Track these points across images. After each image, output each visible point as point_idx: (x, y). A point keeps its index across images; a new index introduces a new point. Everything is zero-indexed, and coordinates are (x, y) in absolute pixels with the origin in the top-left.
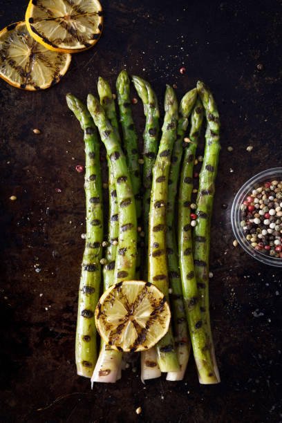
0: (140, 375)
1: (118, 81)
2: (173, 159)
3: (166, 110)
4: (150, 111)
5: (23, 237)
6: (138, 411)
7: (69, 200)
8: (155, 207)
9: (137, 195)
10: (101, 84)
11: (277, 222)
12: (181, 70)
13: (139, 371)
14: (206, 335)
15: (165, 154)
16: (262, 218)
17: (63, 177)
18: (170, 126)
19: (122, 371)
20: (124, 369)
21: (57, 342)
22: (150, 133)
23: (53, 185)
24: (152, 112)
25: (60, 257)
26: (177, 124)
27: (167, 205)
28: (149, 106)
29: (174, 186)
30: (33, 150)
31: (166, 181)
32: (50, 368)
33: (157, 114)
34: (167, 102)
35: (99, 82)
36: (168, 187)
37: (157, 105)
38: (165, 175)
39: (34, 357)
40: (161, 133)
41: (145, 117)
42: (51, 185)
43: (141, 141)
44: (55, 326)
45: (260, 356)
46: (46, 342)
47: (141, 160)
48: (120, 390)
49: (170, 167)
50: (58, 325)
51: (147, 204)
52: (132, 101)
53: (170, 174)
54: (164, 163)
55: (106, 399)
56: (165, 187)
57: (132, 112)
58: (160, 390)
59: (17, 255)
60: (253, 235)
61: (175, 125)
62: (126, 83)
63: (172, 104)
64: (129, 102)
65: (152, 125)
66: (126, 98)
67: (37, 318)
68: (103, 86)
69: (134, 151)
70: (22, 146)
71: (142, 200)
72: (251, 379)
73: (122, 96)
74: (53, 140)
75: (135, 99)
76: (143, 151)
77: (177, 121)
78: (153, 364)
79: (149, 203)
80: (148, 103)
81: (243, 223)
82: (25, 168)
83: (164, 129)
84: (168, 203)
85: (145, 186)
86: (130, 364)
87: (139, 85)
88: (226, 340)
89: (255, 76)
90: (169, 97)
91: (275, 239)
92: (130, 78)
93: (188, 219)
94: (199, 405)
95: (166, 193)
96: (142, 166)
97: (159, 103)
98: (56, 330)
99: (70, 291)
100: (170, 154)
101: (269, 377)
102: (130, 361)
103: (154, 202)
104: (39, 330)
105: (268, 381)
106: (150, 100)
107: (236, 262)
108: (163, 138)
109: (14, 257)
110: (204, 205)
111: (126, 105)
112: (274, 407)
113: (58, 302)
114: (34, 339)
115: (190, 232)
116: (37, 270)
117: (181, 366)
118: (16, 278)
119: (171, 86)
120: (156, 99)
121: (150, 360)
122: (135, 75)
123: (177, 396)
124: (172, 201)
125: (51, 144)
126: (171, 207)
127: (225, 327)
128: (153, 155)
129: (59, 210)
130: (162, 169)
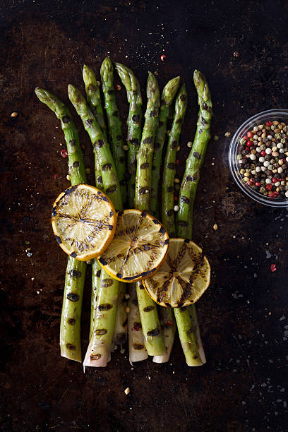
0: (128, 357)
1: (102, 68)
2: (156, 146)
3: (148, 97)
4: (133, 98)
5: (14, 222)
6: (127, 391)
7: (57, 185)
8: (140, 193)
9: (123, 181)
10: (86, 72)
11: (272, 161)
12: (162, 58)
13: (127, 353)
14: (191, 317)
15: (148, 140)
16: (258, 155)
17: (51, 162)
18: (153, 113)
19: (112, 353)
20: (113, 351)
21: (48, 325)
22: (134, 120)
23: (42, 170)
24: (135, 100)
25: (50, 241)
26: (160, 110)
27: (151, 190)
28: (132, 93)
29: (157, 172)
30: (22, 136)
31: (150, 167)
32: (42, 350)
33: (139, 101)
34: (149, 89)
35: (84, 70)
36: (152, 173)
37: (139, 92)
38: (149, 161)
39: (28, 340)
40: (144, 119)
41: (128, 104)
42: (40, 171)
43: (125, 128)
44: (47, 310)
45: (240, 337)
46: (39, 325)
47: (126, 146)
48: (109, 371)
49: (153, 153)
50: (49, 308)
51: (131, 190)
52: (116, 88)
53: (153, 160)
54: (147, 150)
55: (96, 380)
56: (149, 173)
57: (116, 99)
58: (147, 370)
59: (9, 240)
60: (247, 170)
61: (157, 112)
62: (110, 70)
63: (154, 91)
64: (113, 89)
65: (135, 112)
66: (110, 85)
67: (29, 301)
68: (88, 74)
69: (119, 138)
70: (12, 132)
71: (127, 185)
72: (232, 359)
73: (106, 84)
74: (41, 126)
75: (118, 86)
76: (127, 138)
77: (160, 108)
78: (140, 347)
79: (134, 189)
80: (131, 90)
81: (239, 157)
82: (14, 155)
83: (147, 115)
84: (152, 189)
85: (130, 172)
86: (119, 346)
87: (122, 72)
88: (208, 321)
89: (231, 63)
90: (151, 84)
91: (266, 178)
92: (114, 66)
93: (171, 204)
94: (185, 385)
95: (149, 179)
96: (126, 153)
97: (141, 91)
98: (48, 313)
99: (60, 275)
100: (153, 141)
101: (249, 357)
102: (118, 343)
103: (139, 189)
104: (32, 313)
105: (248, 361)
106: (133, 87)
107: (216, 245)
108: (146, 125)
109: (6, 241)
110: (188, 191)
111: (110, 92)
112: (253, 386)
113: (49, 285)
114: (26, 323)
115: (173, 216)
116: (29, 255)
117: (167, 349)
118: (8, 263)
119: (153, 73)
120: (139, 86)
121: (138, 343)
122: (119, 62)
123: (162, 376)
124: (155, 186)
125: (40, 130)
126: (155, 193)
127: (206, 308)
128: (137, 142)
129: (49, 195)
130: (146, 156)
